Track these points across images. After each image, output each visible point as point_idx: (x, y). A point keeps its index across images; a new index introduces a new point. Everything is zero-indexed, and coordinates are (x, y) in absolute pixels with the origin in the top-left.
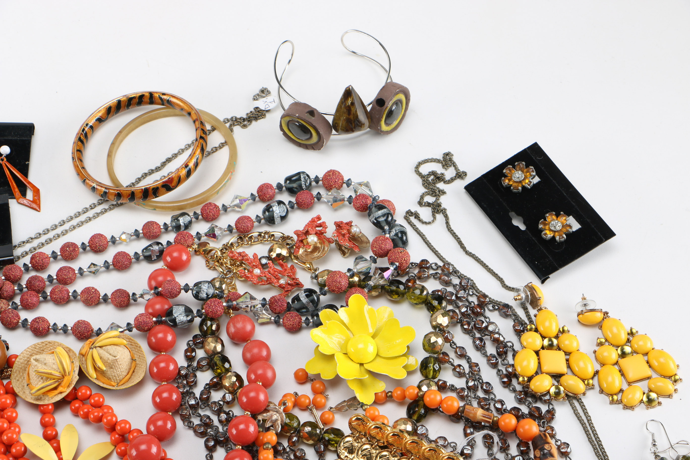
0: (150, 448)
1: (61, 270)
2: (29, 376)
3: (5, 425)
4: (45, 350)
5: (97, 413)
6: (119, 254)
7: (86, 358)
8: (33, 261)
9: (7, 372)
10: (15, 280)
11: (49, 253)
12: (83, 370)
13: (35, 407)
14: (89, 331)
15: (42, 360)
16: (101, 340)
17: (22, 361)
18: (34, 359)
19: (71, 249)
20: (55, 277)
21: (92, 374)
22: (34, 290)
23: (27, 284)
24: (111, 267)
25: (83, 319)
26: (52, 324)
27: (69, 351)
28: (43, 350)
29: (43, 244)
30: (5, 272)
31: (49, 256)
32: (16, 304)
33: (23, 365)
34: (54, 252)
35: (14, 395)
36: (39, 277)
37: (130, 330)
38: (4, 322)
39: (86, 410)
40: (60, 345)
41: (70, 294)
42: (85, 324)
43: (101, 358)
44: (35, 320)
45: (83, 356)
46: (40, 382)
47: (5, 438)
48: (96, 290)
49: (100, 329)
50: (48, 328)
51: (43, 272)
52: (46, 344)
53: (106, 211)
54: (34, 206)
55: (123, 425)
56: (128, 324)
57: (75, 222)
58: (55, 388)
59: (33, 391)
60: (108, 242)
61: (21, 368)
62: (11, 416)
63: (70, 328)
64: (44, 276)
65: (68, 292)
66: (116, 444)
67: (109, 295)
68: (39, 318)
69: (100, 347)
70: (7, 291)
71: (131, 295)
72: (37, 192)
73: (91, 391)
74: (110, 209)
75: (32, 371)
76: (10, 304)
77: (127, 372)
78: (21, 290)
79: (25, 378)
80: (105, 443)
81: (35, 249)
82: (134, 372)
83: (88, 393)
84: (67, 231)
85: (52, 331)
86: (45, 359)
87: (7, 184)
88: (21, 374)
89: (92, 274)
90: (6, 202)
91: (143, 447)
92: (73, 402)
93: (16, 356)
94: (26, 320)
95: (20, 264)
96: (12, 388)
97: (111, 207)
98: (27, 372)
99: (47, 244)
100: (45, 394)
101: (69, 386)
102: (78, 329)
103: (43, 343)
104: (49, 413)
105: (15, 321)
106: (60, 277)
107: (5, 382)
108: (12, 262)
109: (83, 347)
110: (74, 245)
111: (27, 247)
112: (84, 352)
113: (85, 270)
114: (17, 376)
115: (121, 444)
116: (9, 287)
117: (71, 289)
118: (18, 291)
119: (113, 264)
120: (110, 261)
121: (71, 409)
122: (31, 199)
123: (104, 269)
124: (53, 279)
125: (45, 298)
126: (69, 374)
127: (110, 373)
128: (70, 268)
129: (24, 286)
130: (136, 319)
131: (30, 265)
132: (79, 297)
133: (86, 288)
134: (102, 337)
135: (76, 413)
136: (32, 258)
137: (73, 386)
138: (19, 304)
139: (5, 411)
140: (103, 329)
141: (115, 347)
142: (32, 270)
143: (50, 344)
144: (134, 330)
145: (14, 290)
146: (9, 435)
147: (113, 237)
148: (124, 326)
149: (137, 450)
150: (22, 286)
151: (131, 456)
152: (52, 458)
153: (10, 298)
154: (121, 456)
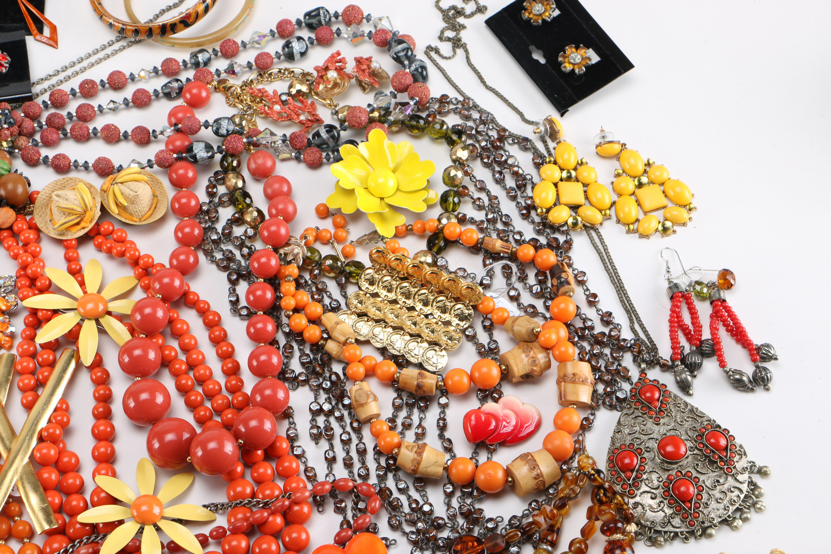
0: (172, 281)
1: (80, 107)
2: (51, 212)
3: (29, 260)
4: (67, 186)
5: (120, 248)
6: (138, 91)
7: (108, 193)
8: (52, 98)
9: (29, 208)
10: (35, 118)
11: (68, 90)
12: (105, 205)
13: (59, 242)
14: (110, 168)
15: (64, 195)
16: (121, 177)
17: (44, 197)
18: (55, 195)
19: (90, 86)
20: (74, 114)
21: (114, 209)
22: (54, 127)
23: (46, 121)
24: (131, 104)
25: (104, 156)
26: (73, 161)
27: (90, 187)
28: (64, 186)
29: (61, 82)
30: (24, 109)
31: (68, 93)
32: (36, 141)
33: (45, 201)
34: (72, 89)
35: (38, 231)
36: (58, 114)
37: (151, 167)
38: (26, 159)
39: (109, 245)
40: (81, 181)
41: (90, 131)
42: (106, 161)
43: (122, 194)
44: (55, 157)
45: (105, 192)
46: (63, 218)
47: (30, 271)
48: (116, 127)
49: (121, 166)
50: (69, 165)
51: (63, 110)
52: (68, 181)
53: (124, 48)
54: (52, 43)
55: (146, 259)
56: (149, 161)
57: (93, 59)
58: (78, 224)
59: (56, 226)
60: (127, 79)
61: (43, 204)
62: (35, 250)
63: (90, 165)
64: (64, 113)
65: (88, 129)
66: (139, 278)
67: (130, 132)
68: (59, 155)
69: (121, 183)
70: (26, 128)
71: (151, 132)
72: (54, 29)
73: (113, 227)
74: (129, 46)
75: (54, 206)
76: (31, 141)
77: (149, 207)
78: (41, 127)
79: (48, 214)
80: (129, 277)
81: (53, 86)
82: (155, 208)
83: (111, 228)
84: (85, 69)
85: (73, 167)
86: (67, 195)
87: (23, 20)
88: (44, 210)
89: (112, 112)
90: (22, 38)
91: (166, 280)
92: (97, 237)
93: (38, 193)
94: (47, 157)
95: (39, 101)
96: (35, 224)
97: (130, 44)
98: (49, 208)
99: (66, 81)
100: (68, 229)
101: (91, 222)
102: (99, 165)
103: (64, 179)
104: (73, 248)
105: (36, 158)
106: (80, 114)
107: (28, 218)
108: (30, 99)
109: (104, 183)
110: (92, 82)
111: (46, 84)
112: (105, 188)
113: (105, 107)
114: (39, 212)
115: (144, 278)
116: (28, 124)
117: (91, 126)
118: (38, 129)
119: (133, 101)
120: (130, 98)
121: (94, 244)
122: (49, 36)
123: (123, 106)
124: (73, 117)
125: (65, 135)
126: (91, 210)
127: (131, 208)
128: (89, 105)
129: (44, 123)
130: (157, 156)
131: (49, 102)
132: (99, 134)
133: (106, 125)
134: (123, 173)
135: (99, 248)
136: (51, 95)
137: (95, 221)
138: (40, 141)
139: (29, 246)
140: (124, 166)
141: (136, 183)
142: (51, 107)
143: (72, 181)
144: (155, 166)
145: (34, 127)
146: (34, 269)
147: (131, 74)
148: (145, 162)
149: (160, 283)
150: (41, 123)
151: (154, 289)
152: (77, 291)
153: (30, 135)
154: (146, 289)
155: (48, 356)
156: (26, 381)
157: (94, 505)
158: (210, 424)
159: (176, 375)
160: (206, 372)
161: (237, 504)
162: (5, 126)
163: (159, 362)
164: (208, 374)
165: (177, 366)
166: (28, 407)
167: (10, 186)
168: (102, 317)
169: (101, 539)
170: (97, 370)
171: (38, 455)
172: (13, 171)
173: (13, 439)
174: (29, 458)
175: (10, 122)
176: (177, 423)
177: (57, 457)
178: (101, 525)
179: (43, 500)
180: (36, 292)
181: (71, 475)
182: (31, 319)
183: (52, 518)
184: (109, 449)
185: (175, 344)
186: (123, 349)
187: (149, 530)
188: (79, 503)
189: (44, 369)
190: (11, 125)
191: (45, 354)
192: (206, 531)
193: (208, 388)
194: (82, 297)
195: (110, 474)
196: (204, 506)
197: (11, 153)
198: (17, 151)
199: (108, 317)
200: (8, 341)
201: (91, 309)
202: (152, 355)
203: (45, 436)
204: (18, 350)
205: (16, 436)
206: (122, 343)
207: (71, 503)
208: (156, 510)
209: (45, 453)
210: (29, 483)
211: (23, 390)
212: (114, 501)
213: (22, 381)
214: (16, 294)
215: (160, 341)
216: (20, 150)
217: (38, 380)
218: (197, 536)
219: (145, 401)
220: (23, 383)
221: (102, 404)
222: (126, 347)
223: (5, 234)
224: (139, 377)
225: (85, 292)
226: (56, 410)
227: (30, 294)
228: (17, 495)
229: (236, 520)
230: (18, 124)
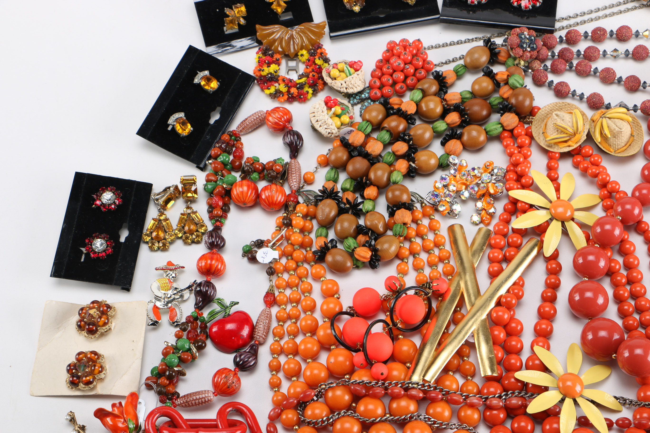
0: (633, 209)
1: (589, 48)
2: (546, 127)
3: (521, 160)
4: (563, 109)
5: (594, 170)
6: (640, 46)
7: (596, 124)
8: (569, 35)
9: (529, 119)
10: (550, 48)
11: (582, 32)
12: (591, 132)
13: (545, 151)
14: (601, 103)
15: (561, 116)
16: (610, 113)
17: (543, 113)
18: (555, 114)
19: (602, 33)
20: (583, 53)
21: (598, 138)
22: (564, 59)
23: (559, 53)
24: (630, 56)
25: (599, 92)
26: (572, 90)
27: (583, 114)
28: (561, 109)
29: (578, 24)
30: (544, 39)
31: (582, 35)
32: (547, 66)
33: (543, 116)
34: (586, 32)
35: (531, 137)
36: (570, 49)
37: (635, 111)
38: (535, 79)
39: (585, 165)
40: (577, 108)
41: (592, 70)
42: (600, 97)
43: (608, 127)
44: (560, 84)
45: (593, 121)
46: (555, 134)
47: (520, 169)
48: (614, 71)
49: (610, 104)
50: (569, 93)
51: (573, 47)
52: (566, 105)
53: (636, 8)
55: (614, 185)
56: (635, 106)
57: (608, 12)
58: (566, 142)
59: (548, 139)
60: (632, 34)
61: (541, 119)
62: (527, 153)
63: (586, 97)
64: (574, 49)
65: (591, 67)
66: (603, 198)
67: (624, 78)
68: (563, 82)
69: (609, 118)
70: (542, 55)
71: (642, 82)
73: (593, 151)
74: (640, 7)
75: (551, 123)
76: (543, 65)
77: (625, 143)
78: (553, 56)
79: (542, 127)
80: (594, 195)
81: (570, 26)
82: (630, 145)
83: (591, 152)
84: (599, 18)
85: (570, 95)
86: (564, 116)
88: (540, 123)
89: (612, 58)
91: (628, 207)
92: (576, 156)
93: (539, 109)
94: (552, 81)
95: (557, 35)
96: (531, 132)
97: (641, 6)
98: (544, 123)
99: (581, 24)
100: (556, 144)
101: (577, 143)
102: (593, 99)
103: (563, 103)
104: (555, 159)
105: (544, 80)
106: (587, 54)
107: (526, 126)
108: (552, 32)
109: (594, 115)
110: (604, 30)
111: (565, 23)
112: (595, 118)
113: (608, 53)
114: (536, 124)
115: (607, 200)
116: (544, 51)
117: (594, 66)
118: (551, 57)
119: (633, 54)
120: (631, 50)
121: (573, 161)
123: (623, 56)
124: (581, 54)
125: (571, 67)
126: (580, 133)
127: (612, 141)
128: (597, 48)
129: (557, 54)
130: (644, 103)
131: (564, 38)
132: (598, 74)
133: (606, 68)
134: (610, 111)
135: (576, 166)
136: (568, 33)
137: (580, 143)
138: (550, 67)
139: (523, 149)
140: (612, 105)
141: (622, 121)
142: (565, 43)
143: (569, 106)
144: (639, 112)
145: (548, 55)
146: (523, 168)
147: (637, 31)
148: (631, 106)
149: (623, 207)
150: (555, 53)
151: (616, 211)
152: (552, 195)
153: (543, 61)
154: (606, 209)
155: (516, 239)
156: (496, 254)
157: (527, 368)
158: (635, 333)
159: (616, 285)
160: (641, 290)
161: (646, 404)
162: (529, 49)
163: (606, 271)
164: (643, 291)
165: (619, 278)
166: (493, 275)
167: (521, 98)
168: (568, 221)
169: (529, 396)
170: (552, 262)
171: (495, 315)
172: (524, 86)
173: (478, 297)
174: (487, 315)
175: (533, 47)
176: (610, 323)
177: (508, 321)
178: (530, 386)
179: (490, 351)
180: (519, 186)
181: (515, 338)
182: (510, 206)
183: (495, 367)
184: (549, 327)
185: (620, 260)
186: (579, 252)
187: (568, 402)
188: (517, 363)
189: (511, 249)
190: (533, 49)
191: (515, 237)
192: (614, 418)
193: (640, 303)
194: (556, 201)
195: (546, 347)
196: (615, 397)
197: (525, 71)
198: (530, 71)
199: (572, 222)
200: (488, 219)
201: (561, 213)
202: (602, 264)
203: (503, 302)
204: (494, 228)
205: (480, 295)
206: (578, 247)
207: (510, 361)
208: (578, 388)
209: (500, 315)
210: (484, 335)
211: (492, 261)
212: (545, 369)
213: (493, 253)
214: (504, 183)
215: (609, 254)
216: (533, 70)
217: (505, 256)
218: (606, 419)
219: (589, 298)
220: (493, 255)
221: (550, 290)
222: (583, 251)
223: (506, 134)
224: (587, 277)
225: (558, 198)
226: (514, 284)
227: (515, 187)
228: (471, 341)
229: (641, 417)
230: (537, 50)
